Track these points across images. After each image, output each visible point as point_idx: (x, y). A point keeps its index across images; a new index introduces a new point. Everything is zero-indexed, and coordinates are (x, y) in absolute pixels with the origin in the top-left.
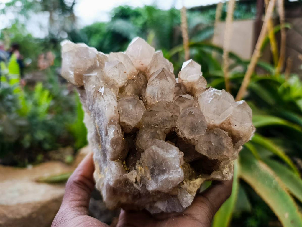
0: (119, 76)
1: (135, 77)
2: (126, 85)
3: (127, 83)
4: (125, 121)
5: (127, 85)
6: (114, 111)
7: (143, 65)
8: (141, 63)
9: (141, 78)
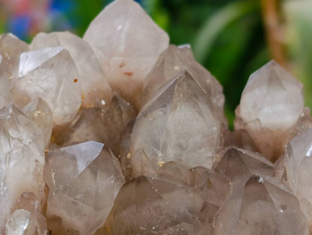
0: (57, 93)
1: (103, 102)
2: (74, 122)
3: (78, 117)
4: (61, 212)
5: (76, 123)
6: (32, 170)
7: (129, 74)
8: (125, 69)
9: (122, 109)
